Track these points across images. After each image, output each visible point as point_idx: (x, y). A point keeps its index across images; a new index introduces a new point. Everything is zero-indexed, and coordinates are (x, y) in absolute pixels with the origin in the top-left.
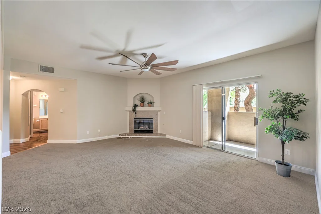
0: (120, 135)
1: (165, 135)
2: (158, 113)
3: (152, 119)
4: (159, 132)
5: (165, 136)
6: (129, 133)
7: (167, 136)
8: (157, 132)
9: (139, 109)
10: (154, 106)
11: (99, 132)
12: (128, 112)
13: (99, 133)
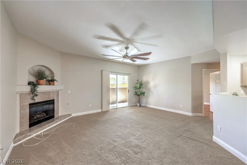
0: (14, 142)
3: (54, 100)
5: (71, 116)
7: (73, 115)
8: (58, 116)
10: (55, 84)
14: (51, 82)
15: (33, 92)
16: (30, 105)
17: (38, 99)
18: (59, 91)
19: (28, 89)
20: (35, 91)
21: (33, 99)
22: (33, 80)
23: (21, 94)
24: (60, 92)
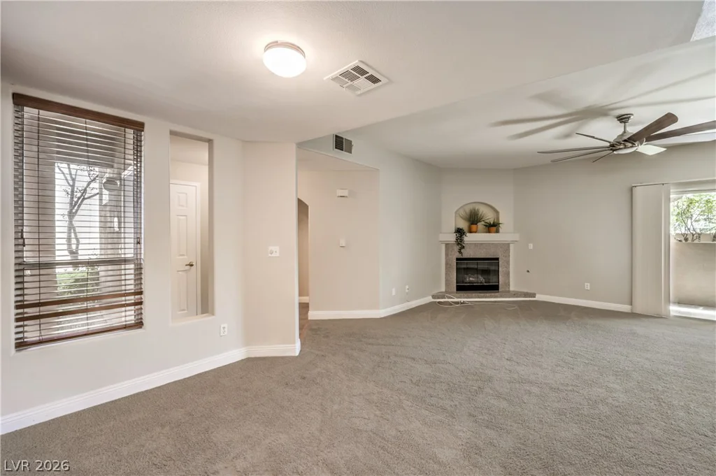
0: (434, 297)
1: (533, 295)
2: (509, 247)
3: (497, 259)
4: (512, 288)
5: (535, 297)
6: (446, 292)
7: (539, 297)
8: (507, 289)
9: (469, 238)
10: (501, 230)
11: (407, 291)
12: (443, 246)
13: (407, 293)
14: (493, 227)
15: (460, 241)
16: (457, 259)
17: (467, 253)
18: (509, 244)
19: (452, 238)
20: (462, 240)
21: (460, 252)
22: (463, 225)
23: (447, 245)
24: (511, 245)
